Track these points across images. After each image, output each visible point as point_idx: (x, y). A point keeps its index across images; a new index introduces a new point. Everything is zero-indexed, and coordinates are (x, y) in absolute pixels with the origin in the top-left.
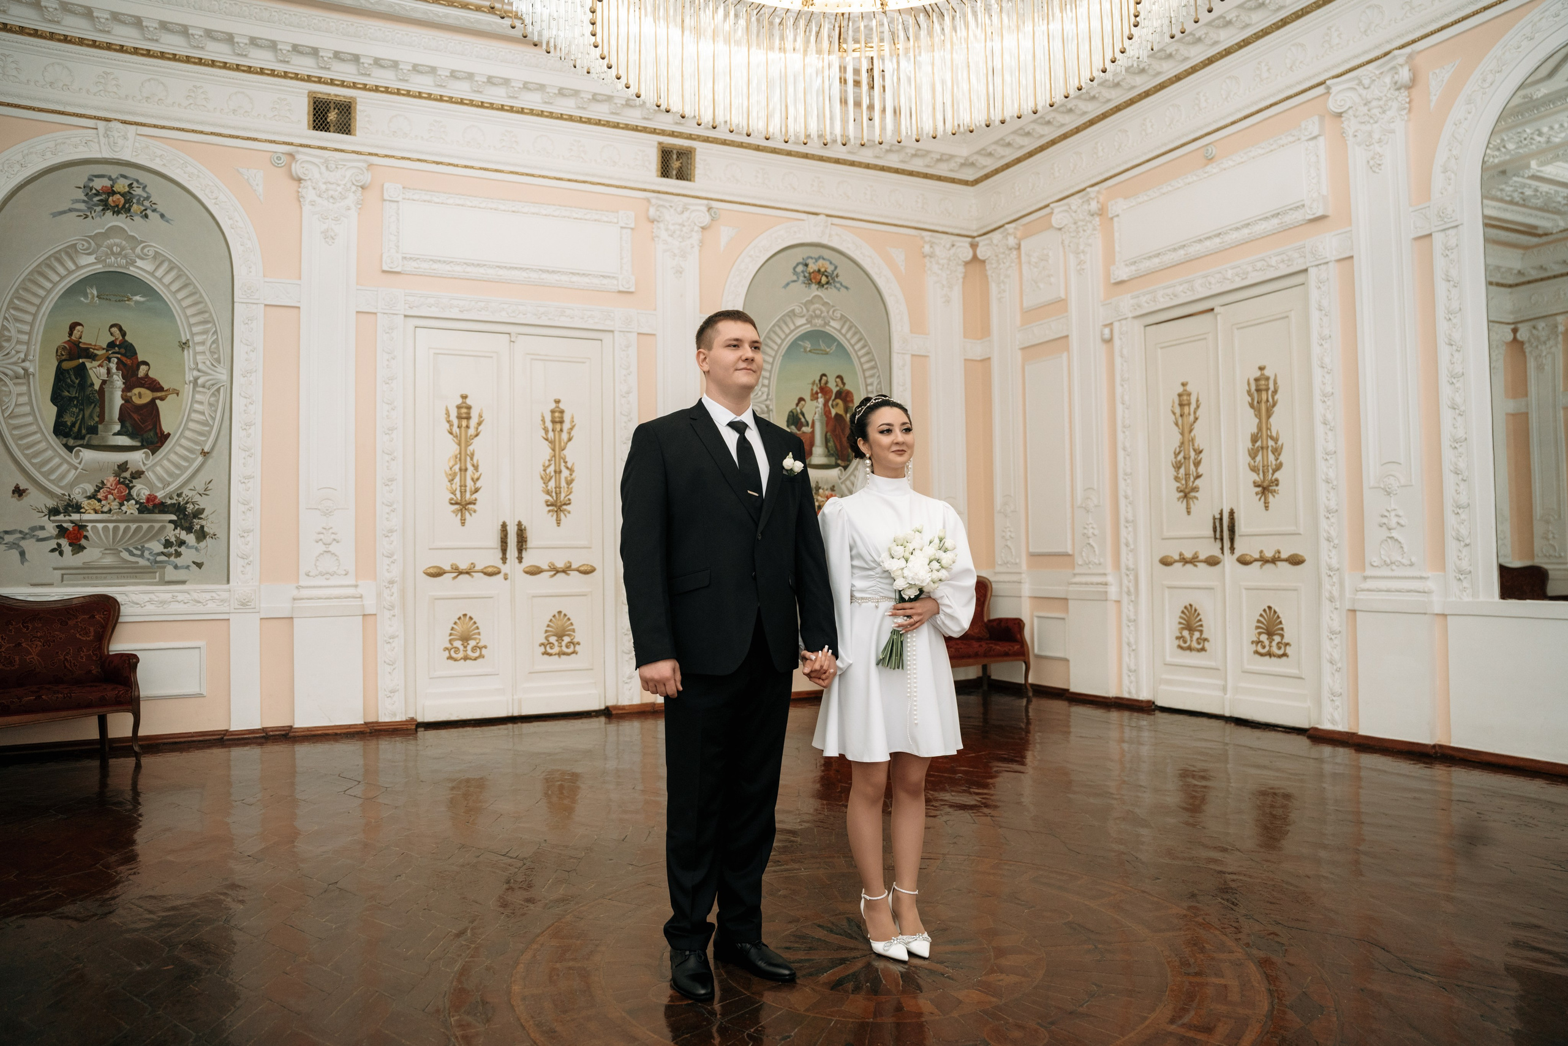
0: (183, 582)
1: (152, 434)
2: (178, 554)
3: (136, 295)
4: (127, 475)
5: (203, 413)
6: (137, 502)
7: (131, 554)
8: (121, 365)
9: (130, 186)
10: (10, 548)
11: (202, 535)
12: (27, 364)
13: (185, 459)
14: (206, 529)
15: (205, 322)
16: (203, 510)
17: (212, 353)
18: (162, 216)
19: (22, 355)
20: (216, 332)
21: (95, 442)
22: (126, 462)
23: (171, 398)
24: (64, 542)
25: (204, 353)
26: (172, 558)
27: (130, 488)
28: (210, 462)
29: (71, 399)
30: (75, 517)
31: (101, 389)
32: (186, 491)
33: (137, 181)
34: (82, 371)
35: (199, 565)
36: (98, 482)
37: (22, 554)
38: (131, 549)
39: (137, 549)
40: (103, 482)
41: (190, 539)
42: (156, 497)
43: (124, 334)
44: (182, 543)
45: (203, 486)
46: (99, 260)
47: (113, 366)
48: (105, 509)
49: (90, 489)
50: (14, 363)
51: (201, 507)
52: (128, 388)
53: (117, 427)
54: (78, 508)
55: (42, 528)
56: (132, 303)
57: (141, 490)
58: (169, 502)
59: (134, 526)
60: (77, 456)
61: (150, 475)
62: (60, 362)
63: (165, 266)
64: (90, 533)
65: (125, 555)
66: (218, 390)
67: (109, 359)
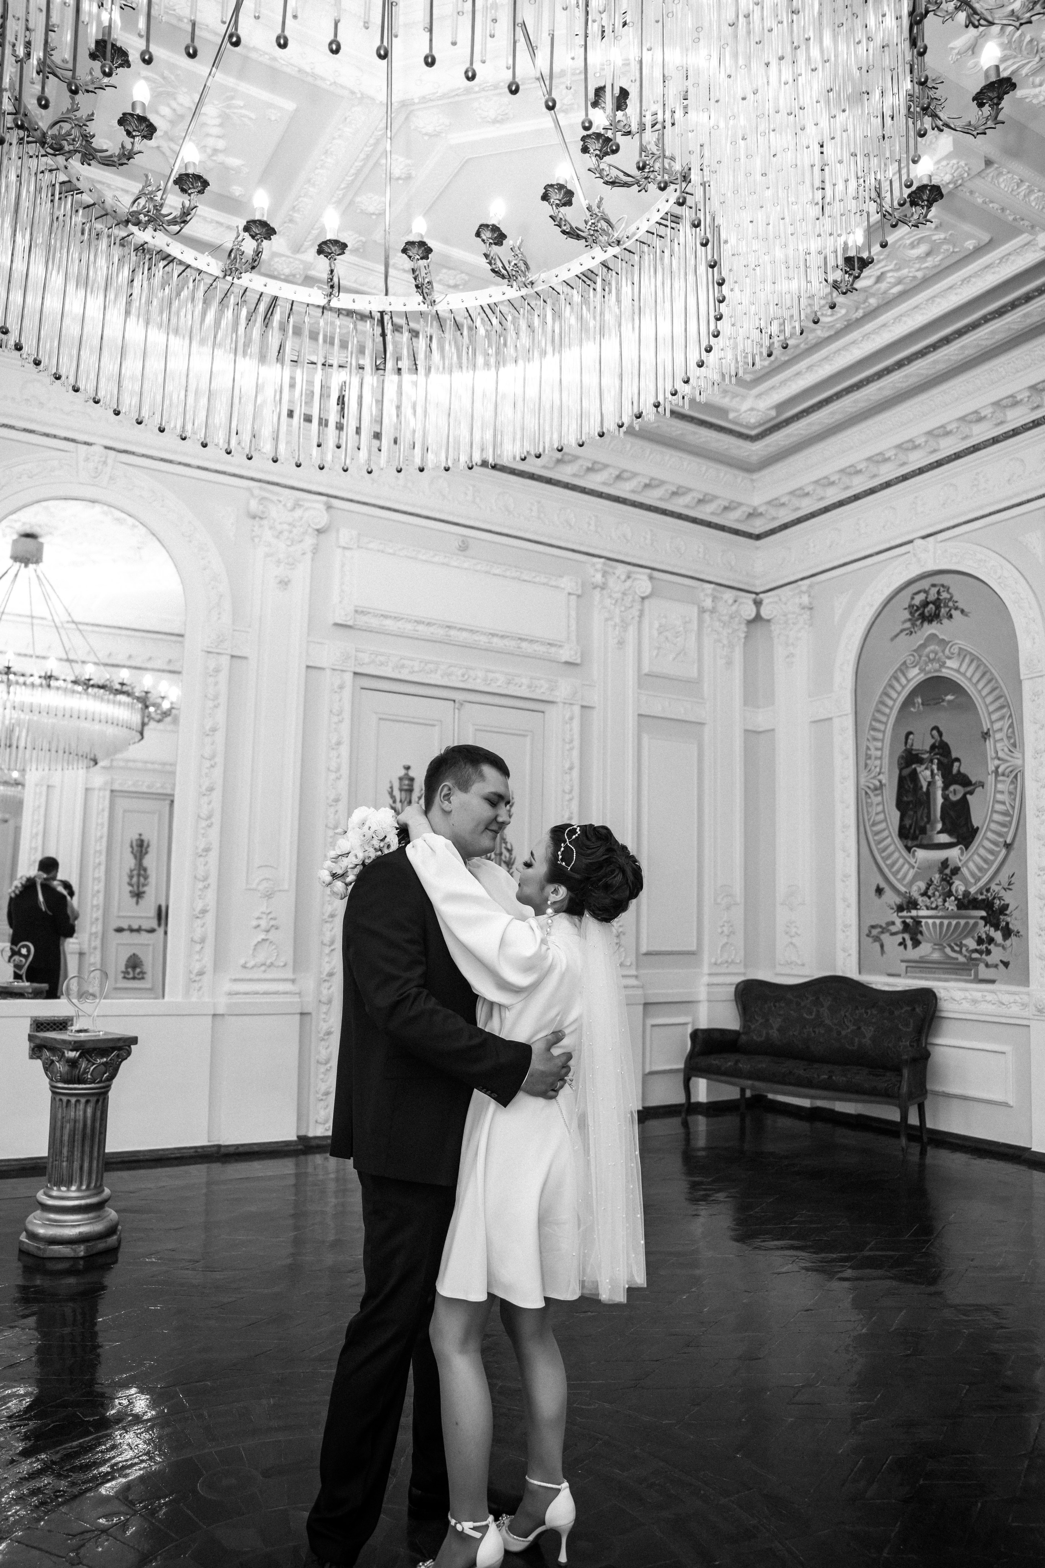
0: (993, 982)
1: (965, 829)
2: (988, 952)
3: (946, 695)
4: (948, 871)
5: (1003, 803)
6: (956, 899)
7: (953, 950)
8: (940, 766)
9: (938, 593)
10: (875, 941)
11: (1007, 933)
12: (881, 777)
13: (991, 852)
14: (1011, 926)
15: (1002, 707)
16: (1008, 905)
17: (1009, 738)
18: (962, 611)
19: (878, 769)
20: (1011, 716)
21: (925, 842)
22: (947, 860)
23: (979, 790)
24: (907, 936)
25: (1002, 739)
26: (984, 956)
27: (951, 884)
28: (1012, 854)
29: (908, 803)
30: (914, 913)
31: (928, 789)
32: (993, 887)
33: (943, 586)
34: (914, 775)
35: (1006, 964)
36: (927, 880)
37: (882, 946)
38: (953, 945)
39: (957, 945)
40: (931, 880)
41: (998, 936)
42: (970, 893)
43: (940, 734)
44: (991, 940)
45: (1007, 880)
46: (922, 670)
47: (935, 767)
48: (934, 906)
49: (922, 885)
50: (874, 778)
51: (1006, 902)
52: (945, 788)
53: (939, 826)
54: (913, 904)
55: (893, 923)
56: (945, 704)
57: (959, 887)
58: (980, 897)
59: (954, 922)
60: (914, 856)
61: (964, 870)
62: (901, 770)
63: (967, 660)
64: (924, 929)
65: (948, 950)
66: (1016, 777)
67: (931, 761)
